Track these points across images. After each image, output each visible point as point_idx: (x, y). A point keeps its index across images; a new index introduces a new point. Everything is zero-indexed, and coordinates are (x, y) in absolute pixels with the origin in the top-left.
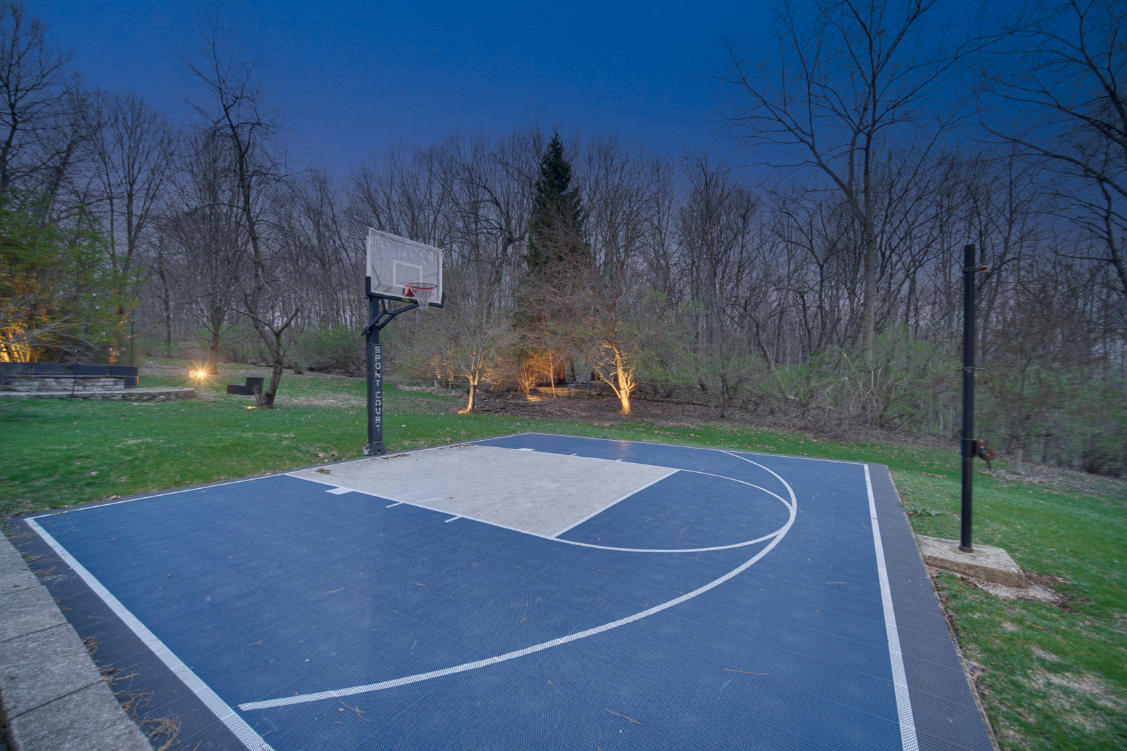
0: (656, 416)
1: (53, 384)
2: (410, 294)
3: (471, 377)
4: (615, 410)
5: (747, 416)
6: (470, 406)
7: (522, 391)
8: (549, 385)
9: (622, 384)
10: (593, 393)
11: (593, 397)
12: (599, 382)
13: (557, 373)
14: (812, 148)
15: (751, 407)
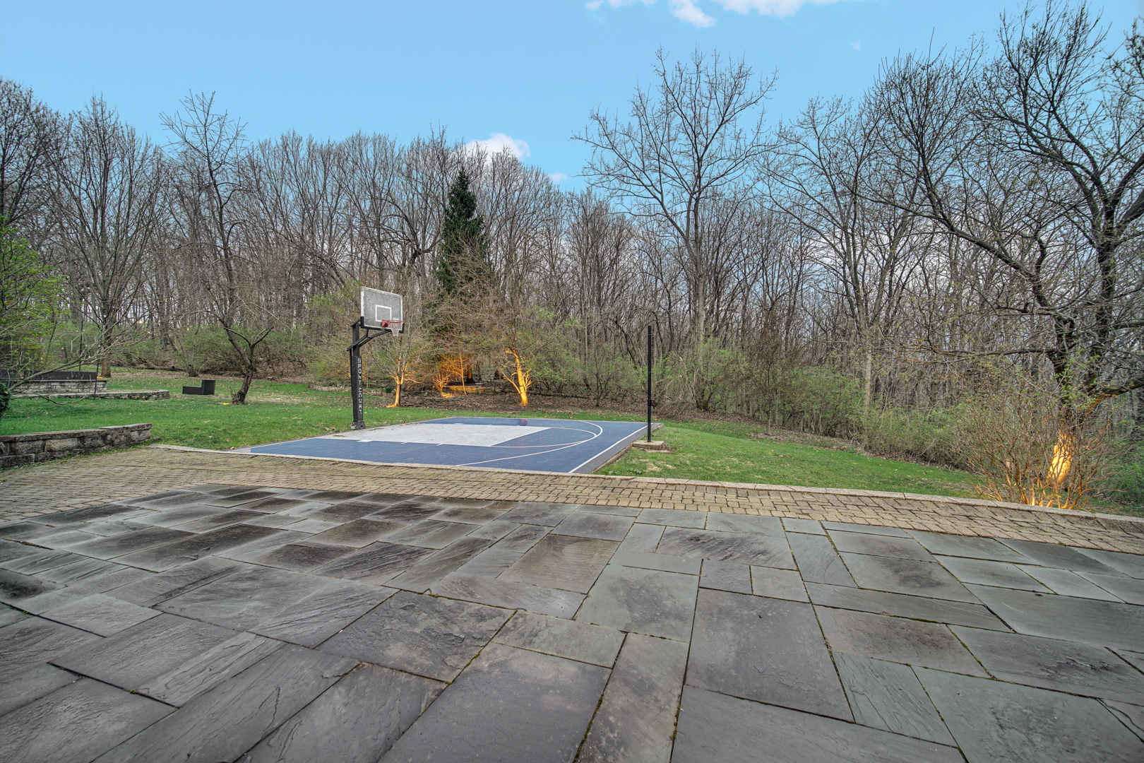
0: (548, 406)
1: (58, 387)
2: (386, 325)
3: (397, 378)
4: (515, 403)
5: (616, 405)
6: (397, 401)
7: (436, 389)
8: (459, 384)
9: (522, 382)
10: (498, 390)
11: (498, 393)
12: (502, 381)
13: (466, 374)
14: (662, 204)
15: (620, 399)
